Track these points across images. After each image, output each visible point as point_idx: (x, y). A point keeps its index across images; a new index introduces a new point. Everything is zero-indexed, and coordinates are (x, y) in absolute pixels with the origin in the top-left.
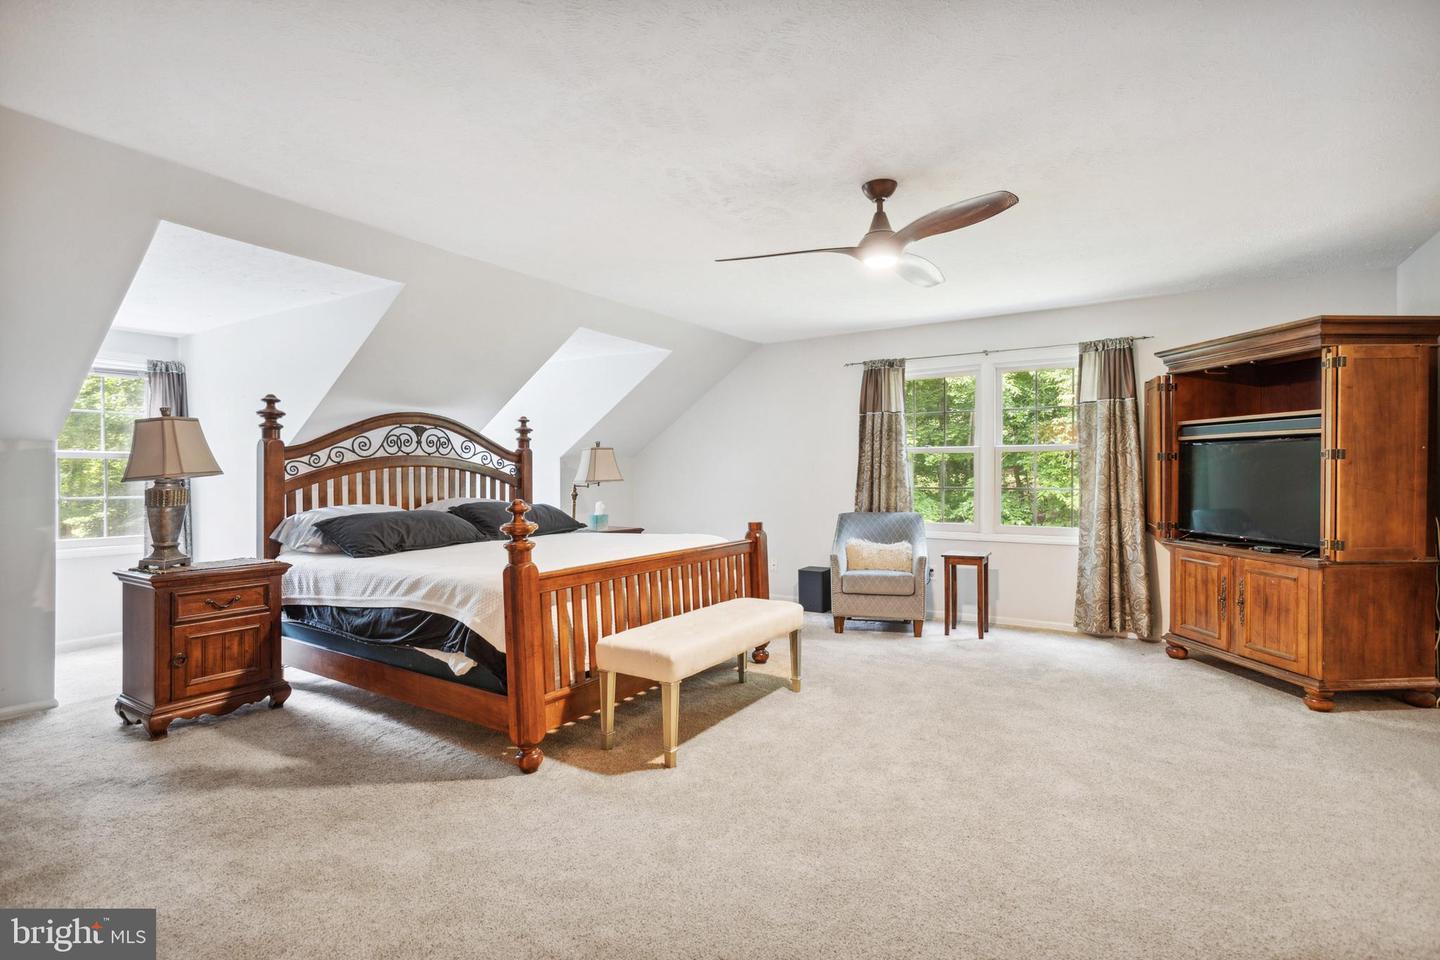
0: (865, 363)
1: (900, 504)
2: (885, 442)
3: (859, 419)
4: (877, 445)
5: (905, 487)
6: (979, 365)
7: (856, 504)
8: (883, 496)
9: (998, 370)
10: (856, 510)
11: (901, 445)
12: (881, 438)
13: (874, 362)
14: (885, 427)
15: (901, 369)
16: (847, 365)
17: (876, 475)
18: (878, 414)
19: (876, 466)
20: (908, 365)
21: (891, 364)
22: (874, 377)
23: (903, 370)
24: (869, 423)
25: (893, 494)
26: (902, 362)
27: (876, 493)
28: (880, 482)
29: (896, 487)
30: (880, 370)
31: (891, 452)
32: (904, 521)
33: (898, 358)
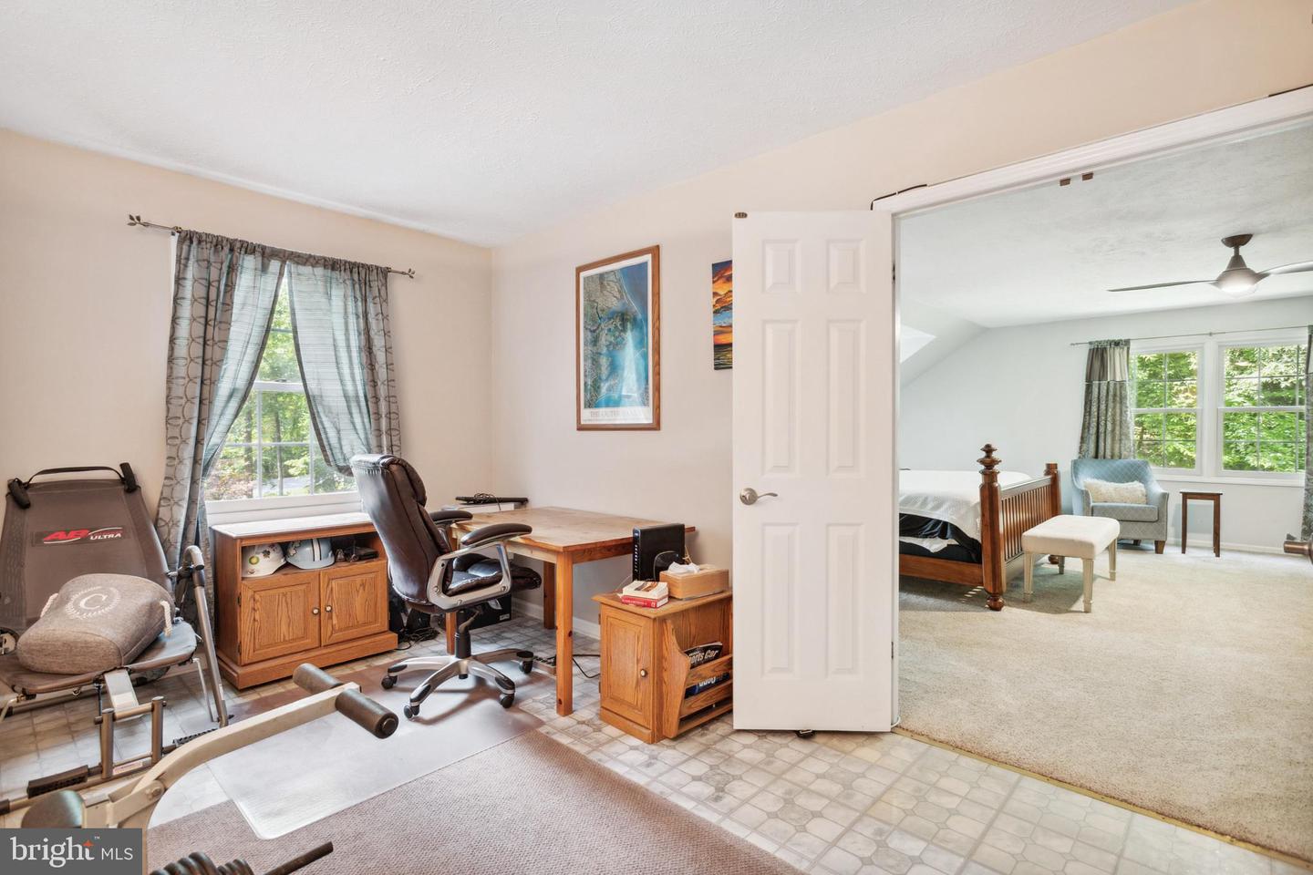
0: (1090, 343)
1: (1124, 453)
2: (1111, 404)
3: (1085, 387)
4: (1103, 407)
5: (1130, 440)
6: (1203, 344)
7: (1080, 453)
8: (1108, 446)
9: (1221, 347)
10: (1080, 457)
11: (1127, 407)
12: (1107, 401)
13: (1100, 342)
14: (1111, 393)
15: (1126, 348)
16: (1072, 344)
17: (1102, 430)
18: (1104, 383)
19: (1102, 423)
20: (1132, 343)
21: (1117, 344)
22: (1099, 356)
23: (1128, 348)
24: (1095, 390)
25: (1117, 446)
26: (1127, 342)
27: (1102, 444)
28: (1105, 435)
29: (1120, 440)
30: (1105, 348)
31: (1115, 412)
32: (1132, 466)
33: (1123, 339)
